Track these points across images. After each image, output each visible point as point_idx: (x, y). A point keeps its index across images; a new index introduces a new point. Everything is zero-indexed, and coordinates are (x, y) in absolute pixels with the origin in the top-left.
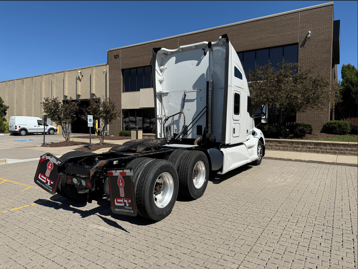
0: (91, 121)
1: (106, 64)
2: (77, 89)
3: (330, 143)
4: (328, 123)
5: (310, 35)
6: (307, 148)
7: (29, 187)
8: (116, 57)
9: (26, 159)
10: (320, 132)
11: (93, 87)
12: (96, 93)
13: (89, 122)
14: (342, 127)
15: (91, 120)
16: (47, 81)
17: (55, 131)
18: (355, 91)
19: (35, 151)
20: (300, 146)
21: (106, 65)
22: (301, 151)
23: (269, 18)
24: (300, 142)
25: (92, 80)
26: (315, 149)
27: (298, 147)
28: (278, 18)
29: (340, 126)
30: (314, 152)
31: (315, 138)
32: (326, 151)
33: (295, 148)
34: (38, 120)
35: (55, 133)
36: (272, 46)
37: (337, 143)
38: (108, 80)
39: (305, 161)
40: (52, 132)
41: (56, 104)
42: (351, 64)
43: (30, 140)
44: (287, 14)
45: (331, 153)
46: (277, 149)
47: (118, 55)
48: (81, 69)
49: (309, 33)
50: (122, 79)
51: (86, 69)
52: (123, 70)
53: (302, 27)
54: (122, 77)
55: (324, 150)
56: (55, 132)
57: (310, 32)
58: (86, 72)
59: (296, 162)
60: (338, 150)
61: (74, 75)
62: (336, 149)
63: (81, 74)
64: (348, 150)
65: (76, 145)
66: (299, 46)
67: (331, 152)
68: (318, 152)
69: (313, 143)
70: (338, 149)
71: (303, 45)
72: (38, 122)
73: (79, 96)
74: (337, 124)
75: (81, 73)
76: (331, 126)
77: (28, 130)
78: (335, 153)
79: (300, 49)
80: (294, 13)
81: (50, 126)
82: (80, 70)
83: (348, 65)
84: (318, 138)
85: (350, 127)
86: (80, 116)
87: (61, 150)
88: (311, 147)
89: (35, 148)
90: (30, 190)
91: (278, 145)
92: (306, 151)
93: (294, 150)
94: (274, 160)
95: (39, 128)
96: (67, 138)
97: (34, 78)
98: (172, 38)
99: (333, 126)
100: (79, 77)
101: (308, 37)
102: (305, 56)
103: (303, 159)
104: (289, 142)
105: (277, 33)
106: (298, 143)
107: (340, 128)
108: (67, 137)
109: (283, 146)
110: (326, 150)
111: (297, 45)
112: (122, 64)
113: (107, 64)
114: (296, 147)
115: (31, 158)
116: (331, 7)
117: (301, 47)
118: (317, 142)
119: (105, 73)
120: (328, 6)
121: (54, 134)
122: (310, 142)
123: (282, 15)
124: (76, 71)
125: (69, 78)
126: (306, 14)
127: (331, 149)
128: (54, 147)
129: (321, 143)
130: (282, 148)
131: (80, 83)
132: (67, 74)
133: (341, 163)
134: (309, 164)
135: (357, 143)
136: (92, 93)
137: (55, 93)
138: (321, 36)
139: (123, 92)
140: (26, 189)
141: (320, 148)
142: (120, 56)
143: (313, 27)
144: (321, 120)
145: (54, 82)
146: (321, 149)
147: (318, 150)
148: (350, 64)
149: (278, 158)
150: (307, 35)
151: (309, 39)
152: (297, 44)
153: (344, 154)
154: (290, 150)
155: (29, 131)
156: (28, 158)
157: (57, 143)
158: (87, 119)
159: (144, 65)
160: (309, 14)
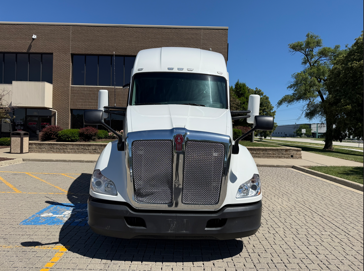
28: (184, 30)
44: (192, 29)
53: (204, 43)
57: (211, 49)
80: (197, 29)
98: (62, 25)
116: (226, 31)
120: (224, 29)
126: (207, 32)
143: (213, 45)
159: (16, 51)
160: (210, 33)
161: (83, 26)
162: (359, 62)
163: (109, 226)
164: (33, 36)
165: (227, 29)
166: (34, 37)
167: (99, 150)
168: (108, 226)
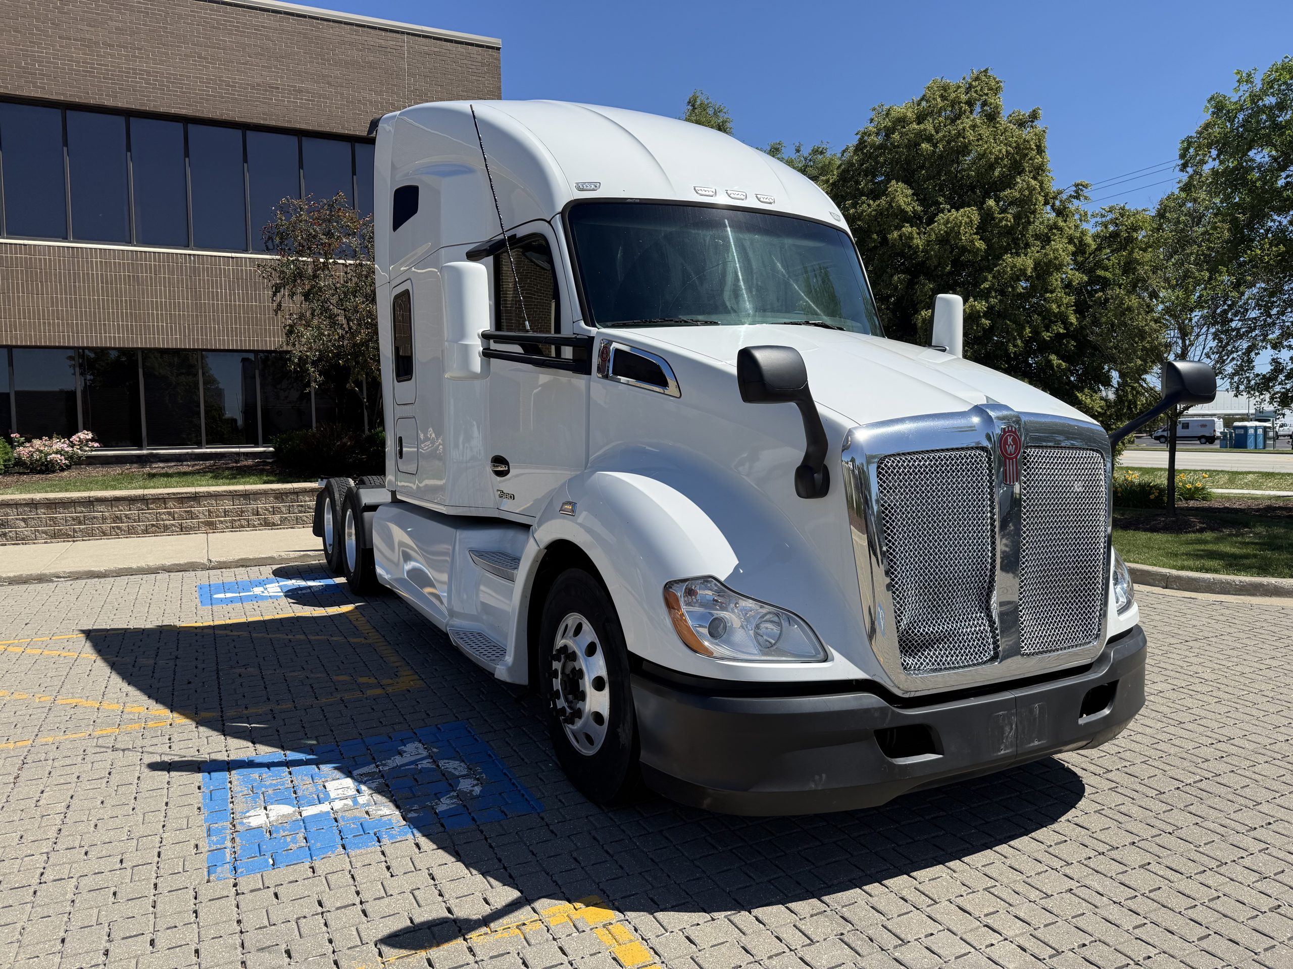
36: (316, 128)
53: (415, 90)
80: (386, 31)
120: (488, 47)
126: (426, 49)
160: (435, 53)
162: (874, 201)
163: (824, 776)
165: (498, 49)
167: (23, 524)
168: (817, 777)
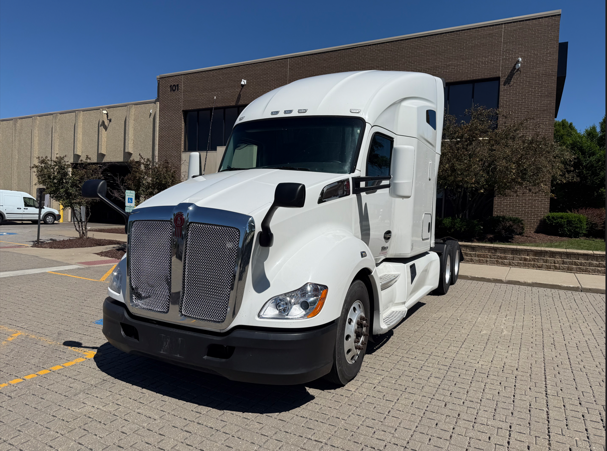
0: (132, 202)
1: (155, 100)
2: (100, 143)
3: (561, 252)
4: (549, 217)
5: (520, 65)
6: (521, 260)
7: (16, 335)
8: (174, 88)
9: (6, 271)
10: (535, 232)
11: (128, 140)
12: (134, 152)
13: (127, 204)
14: (573, 224)
15: (131, 199)
16: (44, 127)
17: (56, 217)
18: (588, 164)
19: (22, 256)
20: (510, 256)
21: (155, 103)
22: (510, 264)
23: (451, 32)
24: (509, 248)
25: (127, 128)
26: (534, 261)
27: (505, 258)
28: (466, 32)
29: (569, 222)
30: (534, 266)
31: (531, 242)
32: (555, 266)
33: (499, 259)
34: (24, 198)
35: (56, 222)
36: (455, 80)
37: (574, 253)
38: (157, 129)
39: (525, 283)
40: (50, 219)
41: (62, 169)
42: (567, 120)
43: (10, 234)
44: (482, 27)
45: (563, 270)
46: (468, 261)
47: (178, 85)
48: (108, 108)
49: (518, 61)
50: (183, 127)
51: (118, 108)
52: (186, 113)
53: (506, 50)
54: (183, 125)
55: (551, 263)
56: (55, 220)
57: (520, 59)
58: (118, 115)
59: (510, 285)
60: (576, 264)
61: (95, 118)
62: (570, 263)
63: (107, 117)
64: (592, 264)
65: (100, 245)
66: (502, 83)
67: (564, 268)
68: (539, 267)
69: (532, 251)
70: (575, 262)
71: (508, 81)
72: (25, 202)
73: (103, 155)
74: (566, 219)
75: (107, 114)
76: (555, 223)
77: (6, 215)
78: (569, 270)
79: (502, 87)
80: (493, 25)
81: (46, 210)
82: (106, 109)
83: (562, 122)
84: (535, 242)
85: (587, 224)
86: (111, 191)
87: (72, 256)
88: (528, 257)
89: (21, 248)
90: (19, 341)
91: (470, 254)
92: (519, 265)
93: (498, 263)
94: (471, 281)
95: (26, 211)
96: (83, 233)
97: (19, 121)
98: (277, 60)
99: (558, 222)
100: (103, 122)
101: (517, 68)
102: (512, 100)
103: (522, 280)
104: (490, 249)
105: (463, 59)
106: (505, 251)
107: (571, 226)
108: (82, 229)
109: (479, 256)
110: (555, 263)
111: (498, 82)
112: (184, 101)
113: (157, 100)
114: (501, 258)
115: (15, 270)
116: (557, 18)
117: (504, 84)
118: (539, 250)
119: (152, 117)
120: (552, 16)
121: (53, 223)
122: (526, 250)
123: (473, 29)
124: (99, 110)
125: (85, 123)
126: (514, 28)
127: (564, 263)
128: (58, 248)
129: (546, 252)
130: (477, 258)
131: (106, 133)
132: (81, 116)
133: (590, 289)
134: (535, 289)
135: (604, 253)
136: (126, 151)
137: (57, 149)
138: (539, 67)
139: (185, 151)
140: (10, 339)
141: (543, 259)
142: (182, 87)
143: (526, 51)
144: (535, 210)
145: (55, 130)
146: (546, 261)
147: (541, 263)
148: (565, 120)
149: (478, 278)
150: (516, 64)
151: (519, 72)
152: (498, 79)
153: (586, 271)
154: (490, 263)
155: (8, 217)
156: (9, 271)
157: (64, 240)
158: (124, 198)
159: (224, 105)
160: (519, 29)
161: (305, 55)
164: (242, 81)
165: (560, 15)
166: (244, 82)
